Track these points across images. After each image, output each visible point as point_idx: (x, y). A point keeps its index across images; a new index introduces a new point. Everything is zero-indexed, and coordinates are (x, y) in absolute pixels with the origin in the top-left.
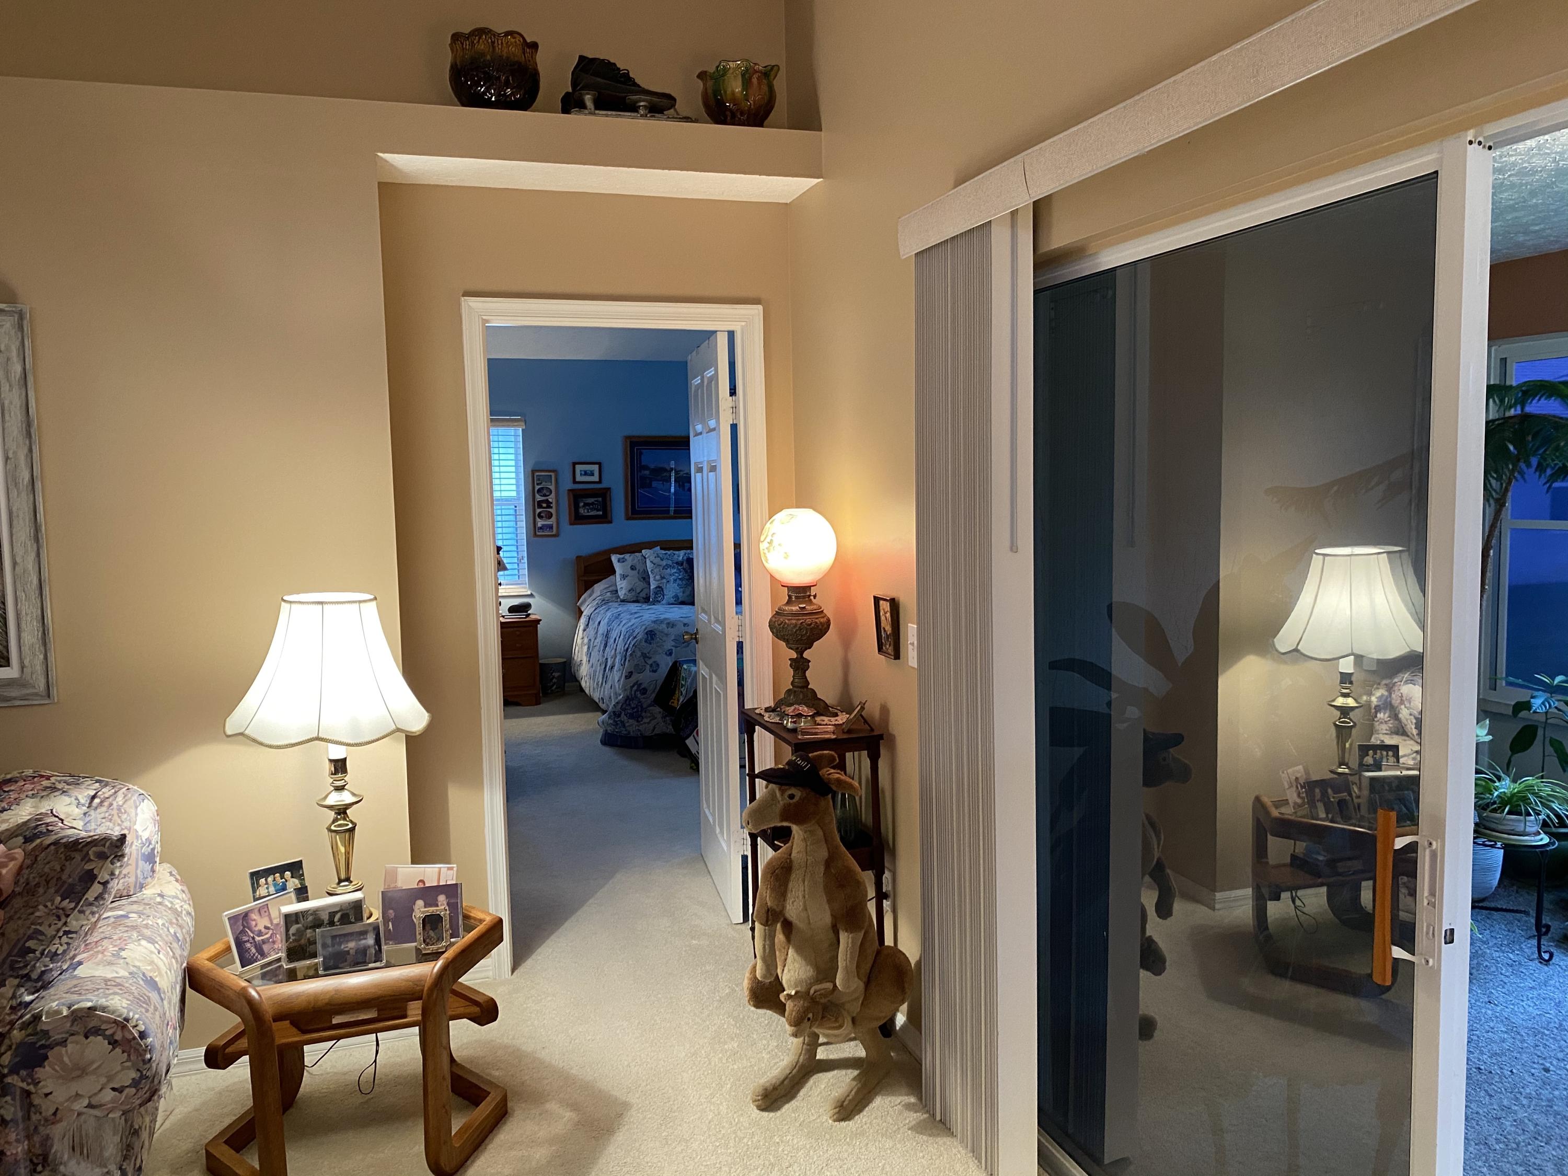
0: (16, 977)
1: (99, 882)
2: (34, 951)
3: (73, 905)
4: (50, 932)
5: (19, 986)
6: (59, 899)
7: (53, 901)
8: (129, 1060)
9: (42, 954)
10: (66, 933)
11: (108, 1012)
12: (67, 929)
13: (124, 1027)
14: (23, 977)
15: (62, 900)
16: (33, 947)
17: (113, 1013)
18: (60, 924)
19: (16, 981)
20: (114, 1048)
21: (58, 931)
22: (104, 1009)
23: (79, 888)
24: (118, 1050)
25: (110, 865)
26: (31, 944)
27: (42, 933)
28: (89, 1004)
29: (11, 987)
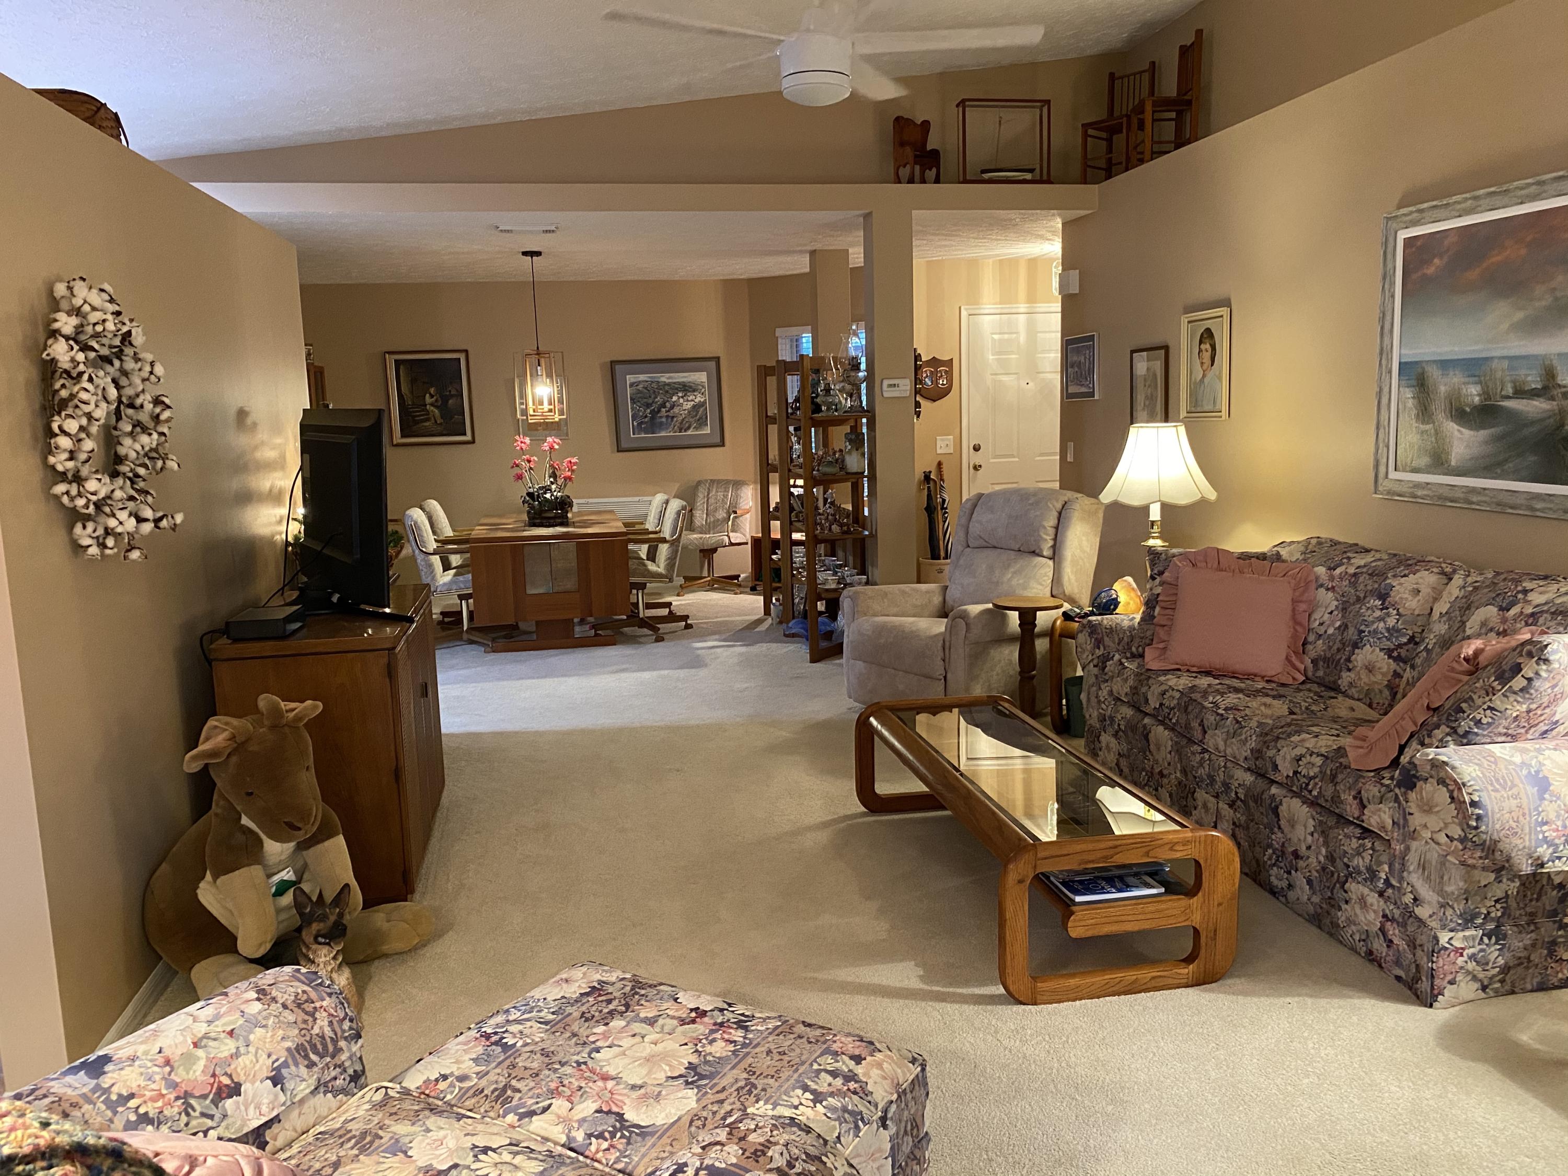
0: (1448, 727)
1: (1523, 676)
2: (1464, 712)
3: (1500, 687)
4: (1479, 702)
5: (1448, 734)
6: (1493, 678)
7: (1489, 678)
8: (1457, 817)
9: (1468, 716)
10: (1490, 708)
11: (1455, 772)
12: (1492, 705)
13: (1460, 789)
14: (1453, 728)
15: (1495, 680)
16: (1464, 709)
17: (1458, 774)
18: (1487, 699)
19: (1448, 730)
20: (1451, 803)
21: (1484, 703)
22: (1453, 768)
23: (1507, 675)
24: (1453, 806)
25: (1535, 665)
26: (1464, 705)
27: (1473, 701)
28: (1445, 759)
29: (1442, 732)
